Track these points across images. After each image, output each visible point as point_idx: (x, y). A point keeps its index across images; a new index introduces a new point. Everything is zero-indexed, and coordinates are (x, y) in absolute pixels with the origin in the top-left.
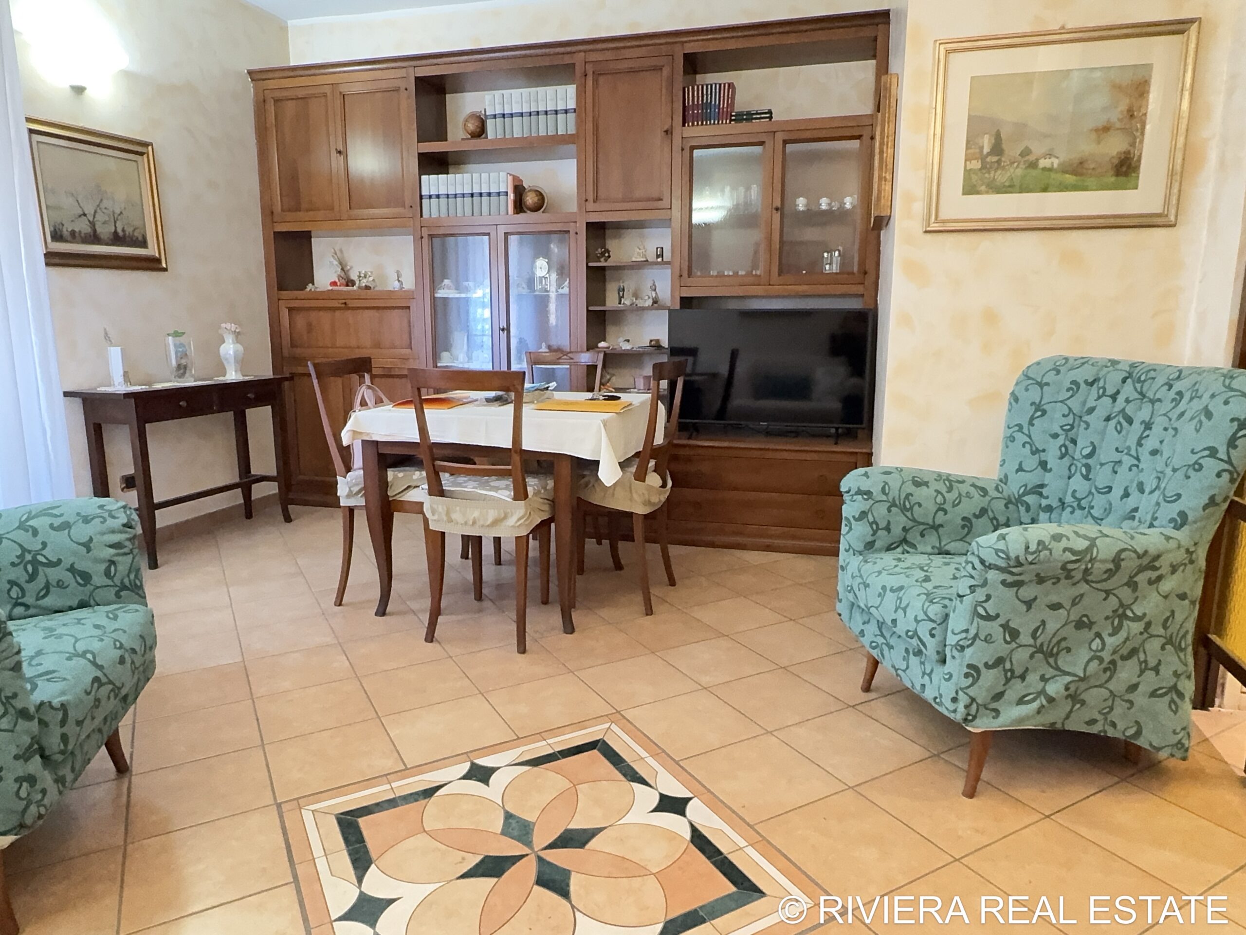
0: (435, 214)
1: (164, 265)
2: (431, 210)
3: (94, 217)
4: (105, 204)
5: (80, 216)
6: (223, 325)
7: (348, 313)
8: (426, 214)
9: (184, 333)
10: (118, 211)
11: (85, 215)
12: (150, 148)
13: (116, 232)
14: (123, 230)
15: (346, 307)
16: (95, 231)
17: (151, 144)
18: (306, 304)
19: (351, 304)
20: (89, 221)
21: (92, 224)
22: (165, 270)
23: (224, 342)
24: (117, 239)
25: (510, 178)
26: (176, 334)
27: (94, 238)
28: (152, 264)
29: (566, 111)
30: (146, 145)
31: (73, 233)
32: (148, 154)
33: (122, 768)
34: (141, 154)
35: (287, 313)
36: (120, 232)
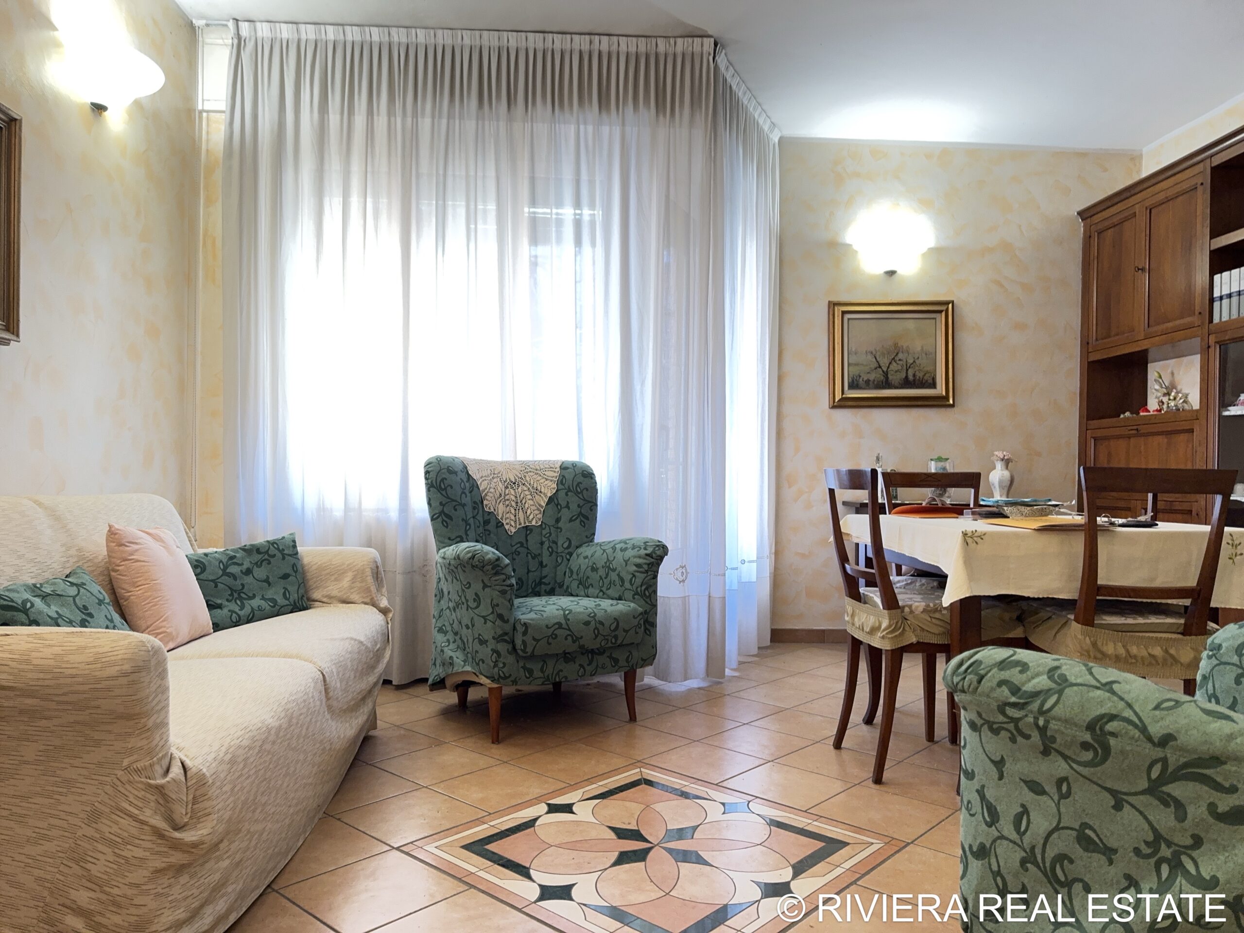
0: (1226, 318)
1: (951, 402)
2: (1223, 313)
3: (888, 367)
4: (900, 356)
5: (876, 368)
6: (996, 453)
7: (1139, 440)
8: (1217, 319)
9: (947, 459)
10: (911, 361)
11: (880, 367)
12: (950, 306)
13: (907, 377)
14: (914, 375)
16: (887, 378)
18: (1116, 431)
19: (1145, 429)
20: (883, 371)
22: (953, 406)
24: (907, 383)
27: (886, 384)
28: (940, 402)
30: (947, 303)
31: (867, 382)
32: (947, 311)
33: (633, 718)
34: (940, 312)
35: (1093, 441)
36: (911, 378)
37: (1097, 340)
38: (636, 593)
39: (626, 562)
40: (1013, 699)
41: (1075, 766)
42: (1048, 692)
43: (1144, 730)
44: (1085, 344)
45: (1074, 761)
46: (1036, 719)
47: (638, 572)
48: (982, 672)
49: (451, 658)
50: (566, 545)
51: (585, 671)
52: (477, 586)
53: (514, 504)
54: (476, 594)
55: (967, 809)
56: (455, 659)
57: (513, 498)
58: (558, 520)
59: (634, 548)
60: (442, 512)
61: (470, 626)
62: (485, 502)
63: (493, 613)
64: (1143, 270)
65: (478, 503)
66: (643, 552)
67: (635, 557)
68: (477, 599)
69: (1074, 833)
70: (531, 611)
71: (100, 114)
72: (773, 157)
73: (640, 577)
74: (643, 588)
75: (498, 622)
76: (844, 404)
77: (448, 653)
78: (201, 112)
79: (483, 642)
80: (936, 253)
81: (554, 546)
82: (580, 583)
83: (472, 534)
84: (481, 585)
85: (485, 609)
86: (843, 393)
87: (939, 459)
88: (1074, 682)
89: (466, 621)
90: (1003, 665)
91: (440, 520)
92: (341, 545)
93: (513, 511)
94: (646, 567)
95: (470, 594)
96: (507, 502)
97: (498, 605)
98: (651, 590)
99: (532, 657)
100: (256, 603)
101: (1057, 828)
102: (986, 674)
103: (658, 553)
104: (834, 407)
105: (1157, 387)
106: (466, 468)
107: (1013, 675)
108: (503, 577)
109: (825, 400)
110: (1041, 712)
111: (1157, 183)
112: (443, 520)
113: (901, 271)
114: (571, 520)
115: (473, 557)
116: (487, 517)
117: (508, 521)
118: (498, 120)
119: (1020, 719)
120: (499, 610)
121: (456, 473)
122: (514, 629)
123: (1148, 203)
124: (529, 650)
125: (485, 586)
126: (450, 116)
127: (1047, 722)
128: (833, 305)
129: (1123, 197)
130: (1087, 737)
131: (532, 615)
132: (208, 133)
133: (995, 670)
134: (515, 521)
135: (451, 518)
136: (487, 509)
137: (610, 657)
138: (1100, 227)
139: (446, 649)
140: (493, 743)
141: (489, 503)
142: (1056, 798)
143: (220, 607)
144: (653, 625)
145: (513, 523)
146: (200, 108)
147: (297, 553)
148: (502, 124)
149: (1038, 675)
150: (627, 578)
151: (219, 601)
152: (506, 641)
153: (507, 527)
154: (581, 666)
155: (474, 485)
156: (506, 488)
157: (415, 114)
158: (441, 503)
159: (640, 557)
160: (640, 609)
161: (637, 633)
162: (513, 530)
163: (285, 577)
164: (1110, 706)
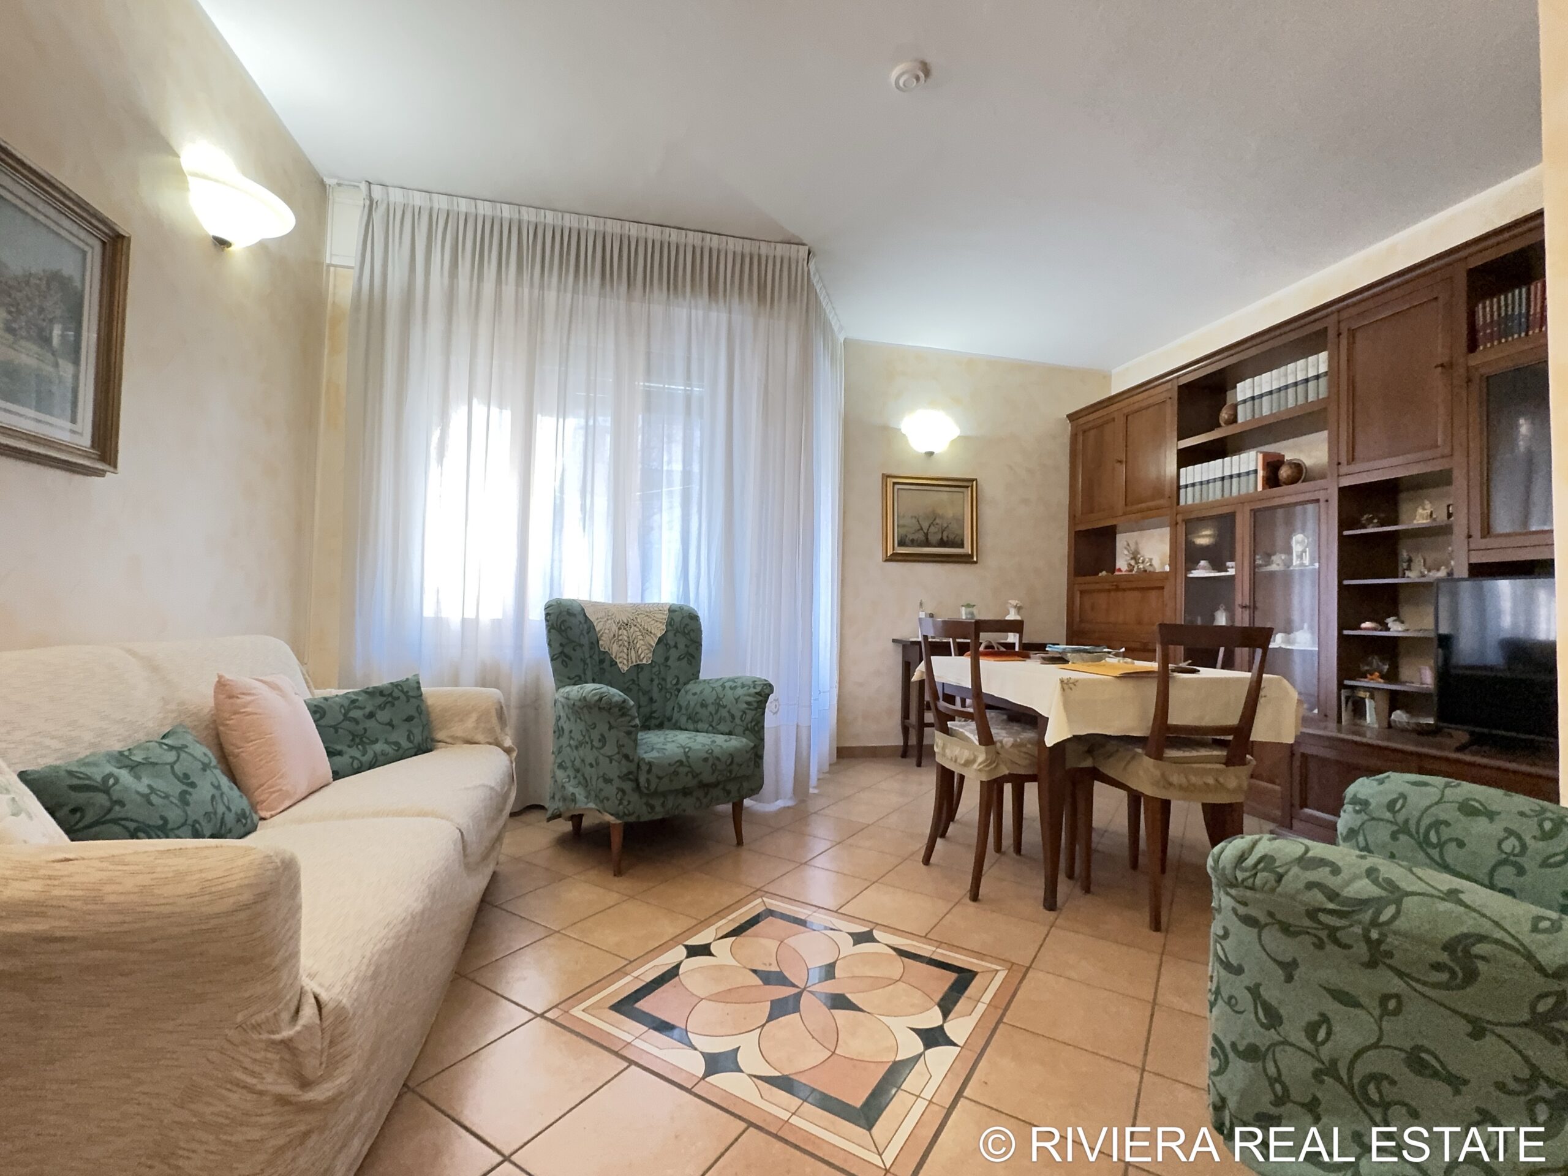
0: (1190, 502)
1: (975, 559)
2: (1188, 498)
3: (928, 529)
4: (938, 521)
5: (919, 530)
6: (1010, 601)
7: (1120, 594)
8: (1182, 502)
9: (974, 606)
10: (945, 525)
11: (922, 529)
12: (974, 482)
13: (942, 539)
14: (948, 537)
15: (1117, 589)
16: (927, 539)
17: (976, 480)
18: (1098, 586)
19: (1123, 585)
20: (924, 532)
21: (926, 535)
22: (976, 563)
23: (1008, 614)
24: (942, 543)
25: (1260, 456)
27: (927, 544)
28: (967, 559)
29: (1317, 377)
30: (972, 480)
31: (912, 541)
32: (972, 486)
33: (740, 842)
34: (967, 487)
35: (1078, 595)
36: (945, 538)
37: (1082, 513)
38: (747, 729)
39: (737, 700)
40: (1331, 906)
41: (1415, 985)
42: (1379, 904)
44: (1072, 517)
45: (1415, 979)
46: (1367, 931)
47: (748, 709)
48: (1280, 870)
49: (573, 794)
50: (674, 682)
51: (701, 803)
52: (603, 727)
53: (626, 644)
54: (602, 736)
55: (1229, 1003)
56: (577, 795)
57: (626, 638)
58: (667, 659)
59: (743, 686)
60: (562, 653)
61: (594, 763)
62: (601, 642)
63: (618, 753)
64: (1120, 462)
65: (595, 644)
66: (753, 691)
67: (745, 695)
68: (603, 739)
69: (1403, 1055)
70: (653, 749)
71: (223, 250)
72: (840, 351)
73: (750, 715)
74: (753, 724)
75: (624, 762)
76: (895, 558)
77: (570, 789)
78: (329, 266)
79: (608, 781)
80: (963, 439)
81: (663, 683)
82: (689, 718)
83: (589, 674)
84: (607, 727)
85: (610, 749)
86: (893, 550)
87: (968, 606)
88: (1409, 889)
89: (590, 759)
90: (1305, 862)
91: (560, 660)
92: (456, 684)
93: (626, 651)
94: (755, 705)
95: (595, 735)
96: (620, 642)
97: (623, 746)
98: (760, 725)
99: (655, 794)
100: (379, 747)
101: (1375, 1046)
102: (1287, 872)
103: (767, 691)
104: (886, 561)
105: (1126, 552)
106: (583, 610)
107: (1321, 875)
108: (628, 718)
109: (879, 555)
110: (1374, 923)
111: (1132, 396)
112: (563, 661)
113: (936, 451)
114: (679, 659)
115: (601, 699)
116: (602, 657)
117: (621, 660)
118: (618, 298)
119: (1337, 929)
120: (625, 750)
121: (574, 615)
122: (639, 767)
123: (1126, 411)
124: (653, 787)
125: (611, 728)
126: (575, 291)
127: (1383, 935)
128: (886, 477)
129: (1105, 404)
130: (1444, 957)
131: (655, 754)
132: (335, 286)
133: (1295, 870)
134: (628, 661)
135: (571, 659)
136: (602, 650)
137: (724, 789)
138: (1085, 427)
139: (566, 785)
140: (615, 875)
141: (604, 644)
142: (1377, 1012)
143: (340, 753)
144: (761, 757)
145: (625, 662)
146: (328, 262)
147: (421, 695)
148: (622, 303)
149: (1355, 878)
150: (738, 714)
151: (339, 747)
152: (630, 780)
153: (620, 665)
154: (698, 799)
155: (591, 627)
156: (620, 629)
157: (542, 287)
158: (561, 645)
159: (749, 695)
160: (752, 745)
161: (748, 766)
162: (626, 669)
163: (409, 719)
164: (1469, 924)
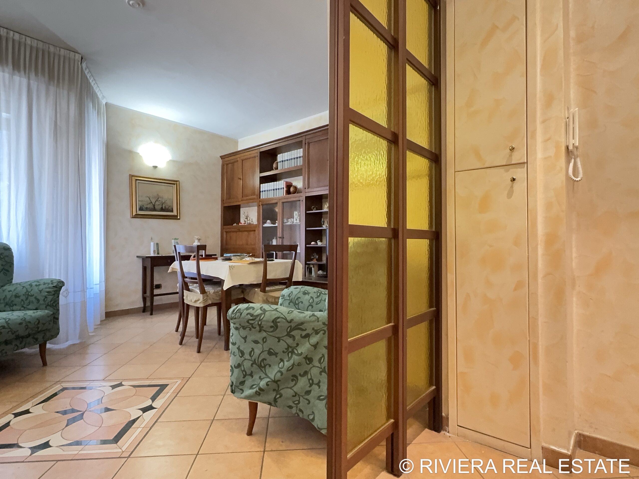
0: (264, 198)
1: (179, 218)
2: (263, 196)
3: (155, 203)
4: (160, 199)
5: (150, 203)
6: (195, 237)
7: (240, 233)
8: (261, 198)
9: (178, 239)
10: (163, 201)
11: (152, 203)
12: (178, 182)
13: (162, 207)
14: (165, 207)
15: (239, 231)
16: (154, 207)
18: (233, 230)
19: (241, 229)
20: (153, 204)
21: (154, 206)
23: (195, 242)
24: (162, 210)
25: (285, 183)
26: (175, 239)
27: (154, 210)
28: (175, 217)
29: (300, 157)
30: (177, 181)
31: (147, 208)
32: (177, 184)
33: (45, 364)
34: (174, 184)
35: (225, 233)
36: (164, 208)
37: (226, 199)
38: (48, 305)
39: (41, 291)
40: (252, 318)
41: (268, 333)
42: (261, 315)
43: (286, 319)
44: (222, 200)
45: (268, 332)
46: (258, 322)
47: (49, 295)
48: (242, 312)
51: (18, 347)
59: (45, 284)
64: (240, 179)
66: (51, 285)
67: (46, 288)
69: (267, 352)
72: (103, 109)
73: (50, 298)
74: (52, 302)
76: (137, 216)
80: (173, 162)
82: (6, 305)
86: (136, 212)
88: (267, 310)
90: (247, 309)
94: (53, 293)
98: (56, 303)
101: (262, 352)
102: (243, 312)
103: (60, 285)
104: (133, 217)
105: (244, 216)
107: (251, 311)
109: (128, 215)
110: (260, 320)
111: (244, 153)
113: (159, 166)
119: (253, 324)
123: (242, 158)
127: (261, 323)
128: (131, 176)
129: (234, 154)
130: (272, 324)
133: (245, 311)
137: (33, 338)
138: (227, 162)
144: (58, 319)
149: (258, 310)
150: (41, 299)
154: (15, 345)
159: (49, 288)
160: (52, 313)
161: (49, 324)
164: (278, 315)
